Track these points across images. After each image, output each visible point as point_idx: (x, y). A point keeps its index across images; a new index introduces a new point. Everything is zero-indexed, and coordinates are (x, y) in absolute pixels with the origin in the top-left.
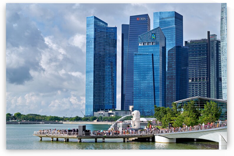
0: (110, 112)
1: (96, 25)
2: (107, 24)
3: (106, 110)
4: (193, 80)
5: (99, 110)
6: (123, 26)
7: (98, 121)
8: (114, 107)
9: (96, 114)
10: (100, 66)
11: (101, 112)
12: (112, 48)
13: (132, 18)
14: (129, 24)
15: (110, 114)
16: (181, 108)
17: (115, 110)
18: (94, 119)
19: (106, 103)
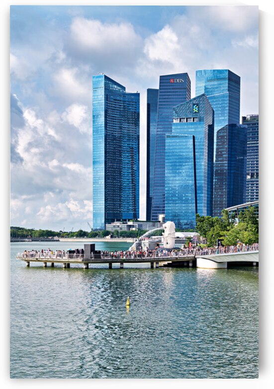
0: (130, 223)
1: (107, 89)
2: (124, 88)
3: (124, 221)
4: (252, 176)
5: (113, 221)
6: (150, 91)
7: (112, 237)
8: (136, 216)
9: (110, 227)
10: (114, 153)
11: (117, 223)
12: (132, 127)
13: (162, 78)
14: (158, 88)
15: (130, 226)
16: (235, 217)
17: (137, 221)
18: (106, 233)
19: (124, 209)
